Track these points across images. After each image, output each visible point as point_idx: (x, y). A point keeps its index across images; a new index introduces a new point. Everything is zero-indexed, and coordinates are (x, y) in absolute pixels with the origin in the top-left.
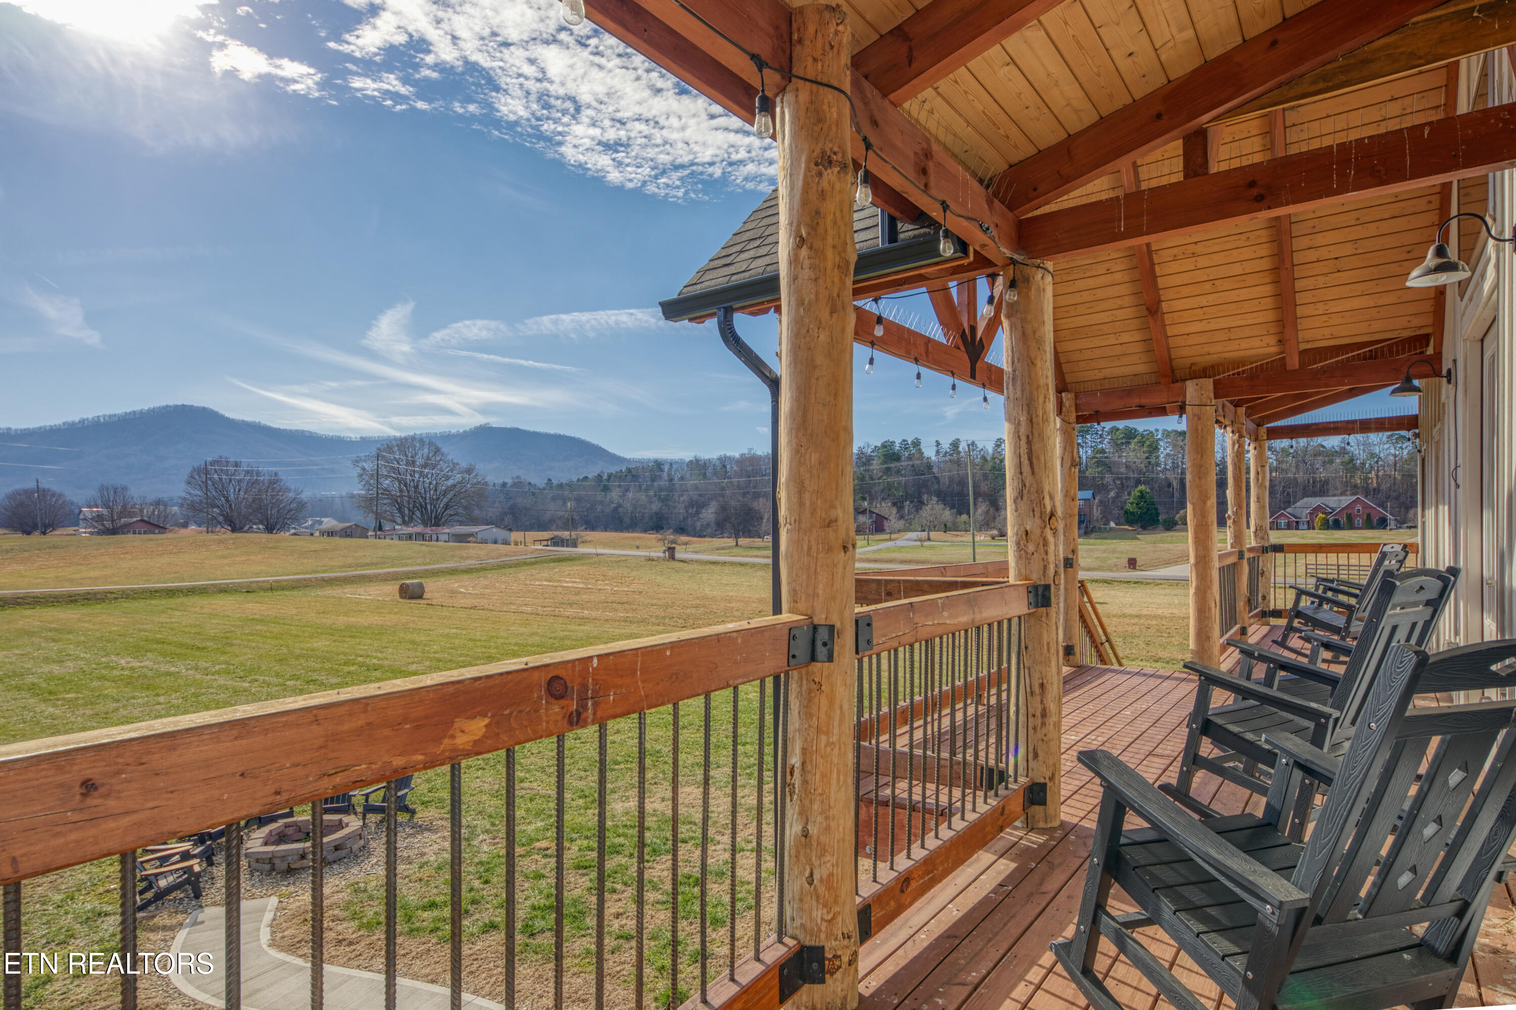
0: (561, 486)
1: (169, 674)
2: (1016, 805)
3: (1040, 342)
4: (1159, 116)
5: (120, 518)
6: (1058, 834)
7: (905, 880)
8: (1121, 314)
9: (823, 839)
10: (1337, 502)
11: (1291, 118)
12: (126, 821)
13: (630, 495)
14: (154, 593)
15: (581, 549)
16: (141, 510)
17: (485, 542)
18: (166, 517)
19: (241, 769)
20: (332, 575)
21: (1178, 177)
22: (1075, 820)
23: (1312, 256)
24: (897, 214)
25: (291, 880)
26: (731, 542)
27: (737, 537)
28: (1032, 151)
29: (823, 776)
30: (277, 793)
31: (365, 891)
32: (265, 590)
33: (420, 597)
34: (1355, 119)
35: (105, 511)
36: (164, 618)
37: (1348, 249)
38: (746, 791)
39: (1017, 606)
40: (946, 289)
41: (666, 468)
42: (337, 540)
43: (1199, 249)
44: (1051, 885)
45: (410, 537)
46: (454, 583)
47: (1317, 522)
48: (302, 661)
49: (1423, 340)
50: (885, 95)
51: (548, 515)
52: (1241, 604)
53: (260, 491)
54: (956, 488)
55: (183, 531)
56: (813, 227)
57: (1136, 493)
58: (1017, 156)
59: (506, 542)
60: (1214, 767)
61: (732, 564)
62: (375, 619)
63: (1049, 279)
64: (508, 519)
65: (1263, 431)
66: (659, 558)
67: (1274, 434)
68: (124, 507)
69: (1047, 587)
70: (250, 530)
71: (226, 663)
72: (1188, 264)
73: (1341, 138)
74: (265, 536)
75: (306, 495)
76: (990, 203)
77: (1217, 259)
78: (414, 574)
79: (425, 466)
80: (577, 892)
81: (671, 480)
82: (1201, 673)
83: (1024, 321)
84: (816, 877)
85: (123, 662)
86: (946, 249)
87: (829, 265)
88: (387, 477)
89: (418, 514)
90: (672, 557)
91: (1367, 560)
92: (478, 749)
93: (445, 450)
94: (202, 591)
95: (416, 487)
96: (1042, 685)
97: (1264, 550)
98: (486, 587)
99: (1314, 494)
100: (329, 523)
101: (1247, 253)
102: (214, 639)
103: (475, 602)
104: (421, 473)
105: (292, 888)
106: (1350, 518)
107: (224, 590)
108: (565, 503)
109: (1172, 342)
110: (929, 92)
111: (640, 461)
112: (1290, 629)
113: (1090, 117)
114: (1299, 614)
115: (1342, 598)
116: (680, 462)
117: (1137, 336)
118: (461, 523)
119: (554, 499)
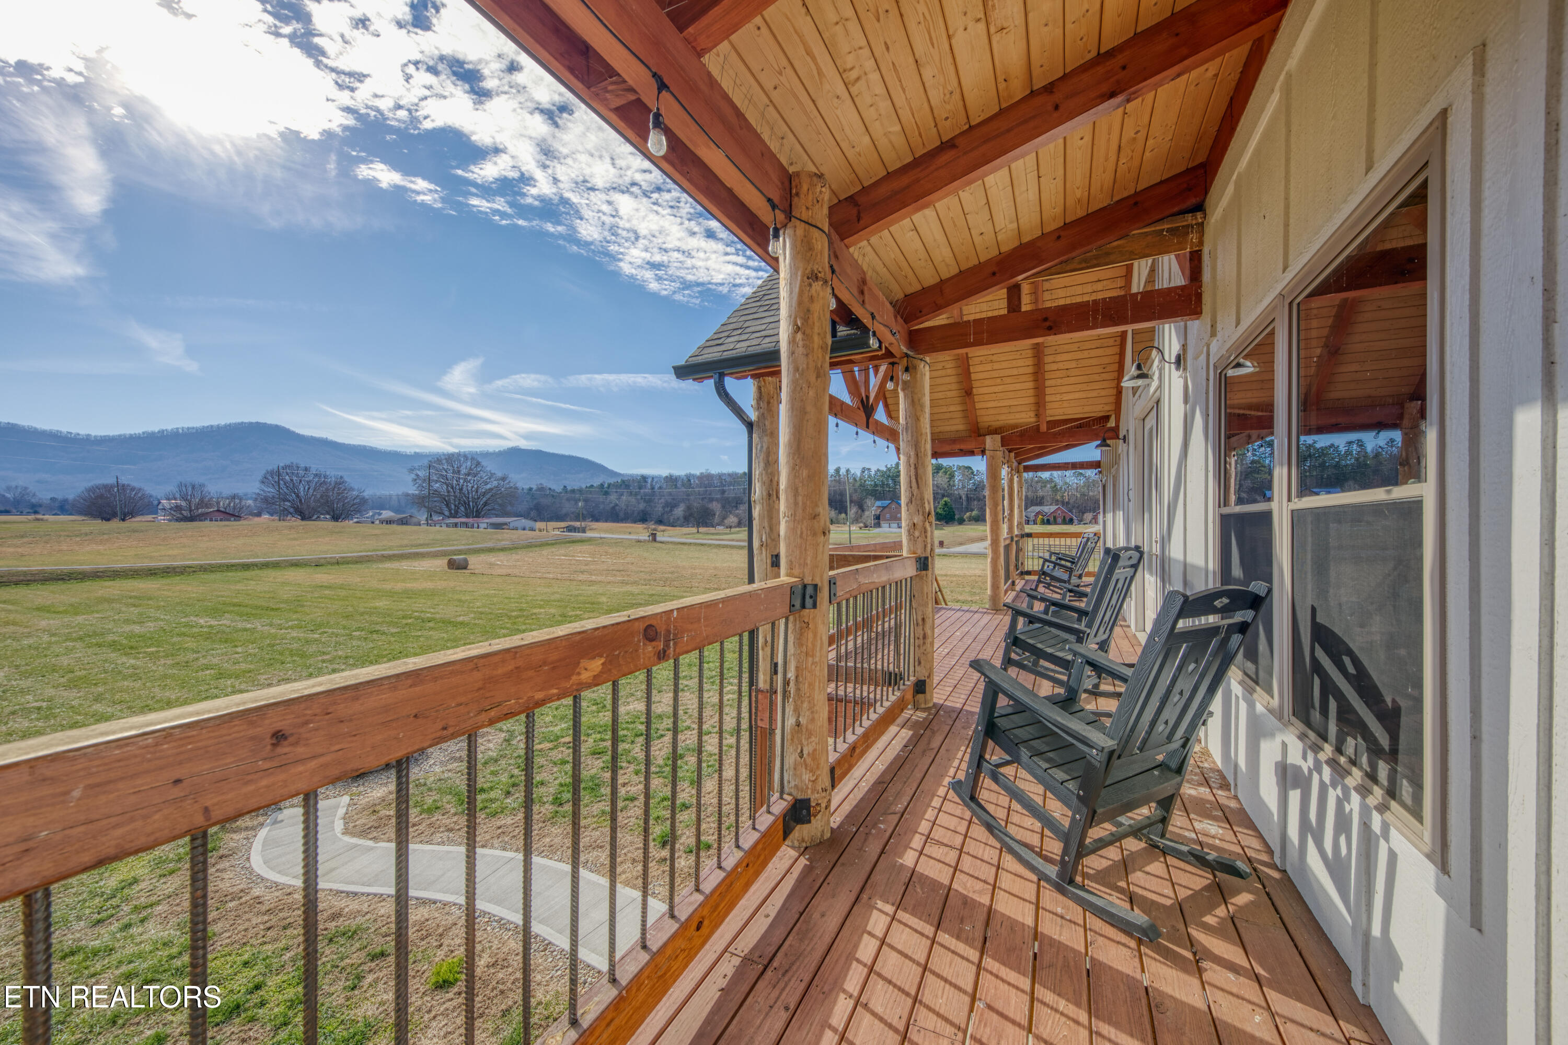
0: (573, 491)
1: (246, 630)
2: (909, 696)
3: (922, 406)
4: (994, 274)
5: (197, 509)
6: (933, 711)
7: (853, 748)
8: (949, 394)
9: (810, 727)
10: (1049, 509)
11: (1046, 286)
12: (313, 764)
13: (624, 498)
14: (230, 567)
15: (589, 534)
16: (218, 503)
17: (517, 529)
18: (241, 509)
19: (415, 711)
20: (391, 552)
21: (1004, 312)
22: (941, 702)
23: (1054, 367)
24: (837, 319)
25: (361, 782)
26: (694, 530)
27: (698, 526)
28: (919, 288)
29: (810, 684)
30: (445, 728)
31: (425, 784)
32: (332, 564)
33: (465, 568)
34: (1079, 290)
35: (183, 504)
36: (239, 587)
37: (1074, 364)
38: (711, 694)
39: (909, 570)
40: (853, 371)
41: (649, 480)
42: (394, 527)
43: (994, 358)
44: (935, 744)
45: (456, 525)
46: (492, 558)
47: (1039, 520)
48: (366, 617)
49: (1106, 418)
50: (842, 240)
51: (564, 511)
52: (1012, 568)
53: (327, 489)
54: (838, 497)
55: (257, 519)
56: (806, 320)
57: (942, 502)
58: (910, 290)
59: (532, 529)
60: (1020, 665)
61: (696, 544)
62: (429, 585)
63: (927, 368)
64: (533, 513)
65: (1021, 467)
66: (645, 541)
67: (1027, 469)
68: (202, 500)
69: (926, 558)
70: (318, 519)
71: (298, 619)
72: (988, 367)
73: (1094, 297)
74: (332, 524)
75: (367, 494)
76: (896, 317)
77: (1004, 365)
78: (460, 552)
79: (468, 474)
80: (594, 771)
81: (653, 488)
82: (1013, 609)
83: (912, 392)
84: (805, 752)
85: (202, 621)
86: (873, 343)
87: (816, 346)
88: (437, 482)
89: (462, 508)
90: (654, 540)
91: (1074, 542)
92: (596, 682)
93: (484, 463)
94: (276, 565)
95: (461, 489)
96: (923, 619)
97: (1022, 536)
98: (518, 560)
99: (1037, 505)
100: (387, 514)
101: (1020, 363)
102: (286, 602)
103: (509, 571)
104: (465, 481)
105: (361, 788)
106: (1055, 518)
107: (296, 564)
108: (576, 503)
109: (979, 413)
110: (865, 243)
111: (631, 476)
112: (1039, 581)
113: (954, 271)
114: (1044, 573)
115: (1063, 562)
116: (660, 477)
117: (959, 408)
118: (497, 516)
119: (568, 500)
